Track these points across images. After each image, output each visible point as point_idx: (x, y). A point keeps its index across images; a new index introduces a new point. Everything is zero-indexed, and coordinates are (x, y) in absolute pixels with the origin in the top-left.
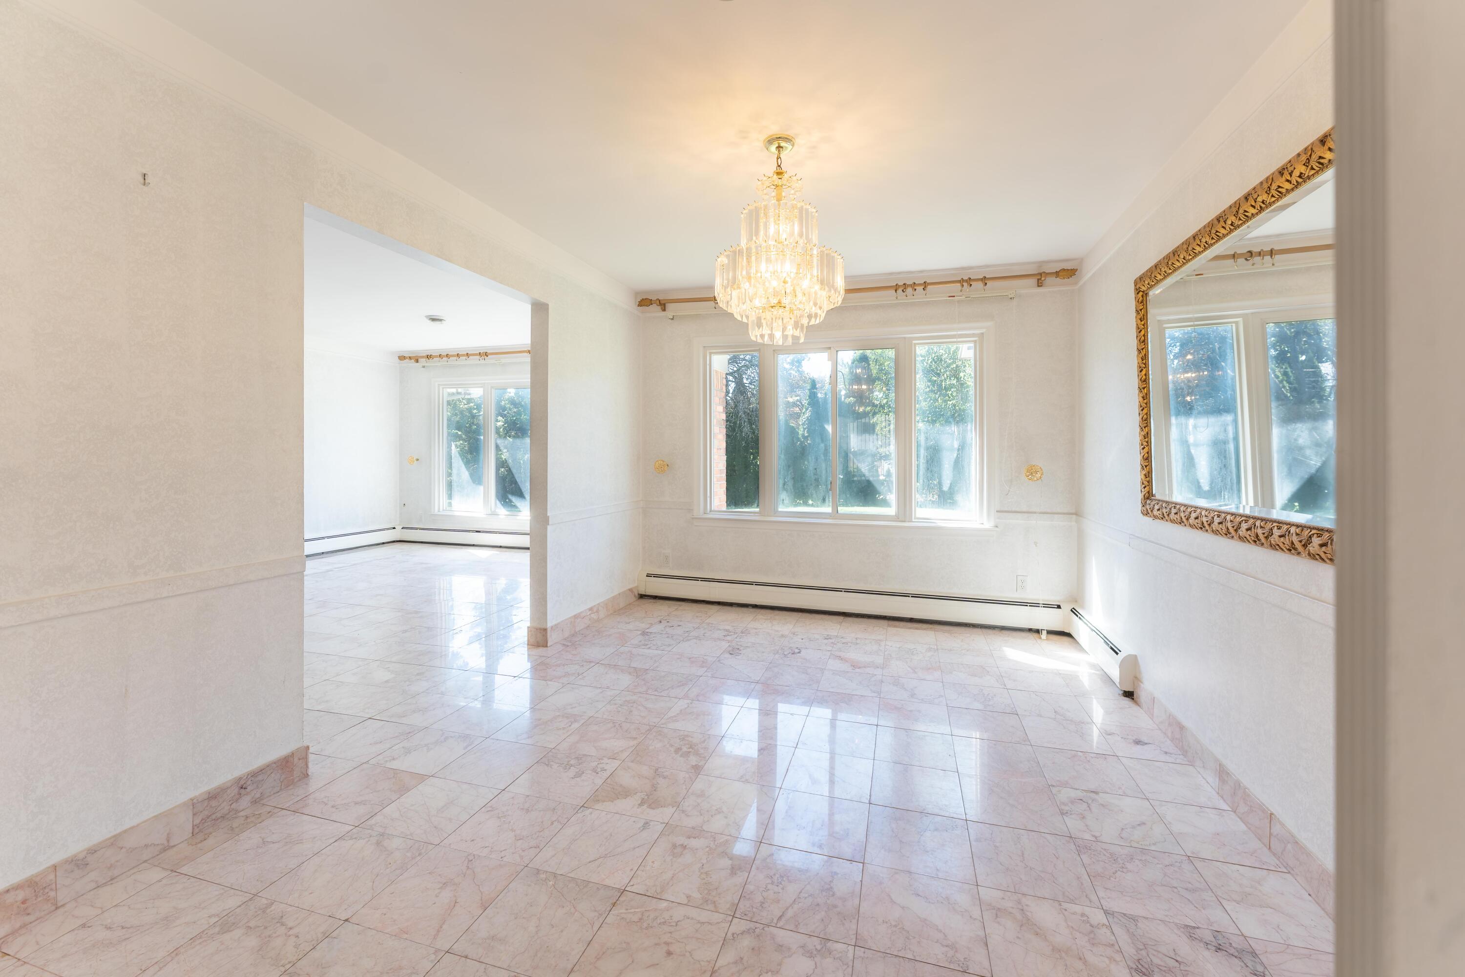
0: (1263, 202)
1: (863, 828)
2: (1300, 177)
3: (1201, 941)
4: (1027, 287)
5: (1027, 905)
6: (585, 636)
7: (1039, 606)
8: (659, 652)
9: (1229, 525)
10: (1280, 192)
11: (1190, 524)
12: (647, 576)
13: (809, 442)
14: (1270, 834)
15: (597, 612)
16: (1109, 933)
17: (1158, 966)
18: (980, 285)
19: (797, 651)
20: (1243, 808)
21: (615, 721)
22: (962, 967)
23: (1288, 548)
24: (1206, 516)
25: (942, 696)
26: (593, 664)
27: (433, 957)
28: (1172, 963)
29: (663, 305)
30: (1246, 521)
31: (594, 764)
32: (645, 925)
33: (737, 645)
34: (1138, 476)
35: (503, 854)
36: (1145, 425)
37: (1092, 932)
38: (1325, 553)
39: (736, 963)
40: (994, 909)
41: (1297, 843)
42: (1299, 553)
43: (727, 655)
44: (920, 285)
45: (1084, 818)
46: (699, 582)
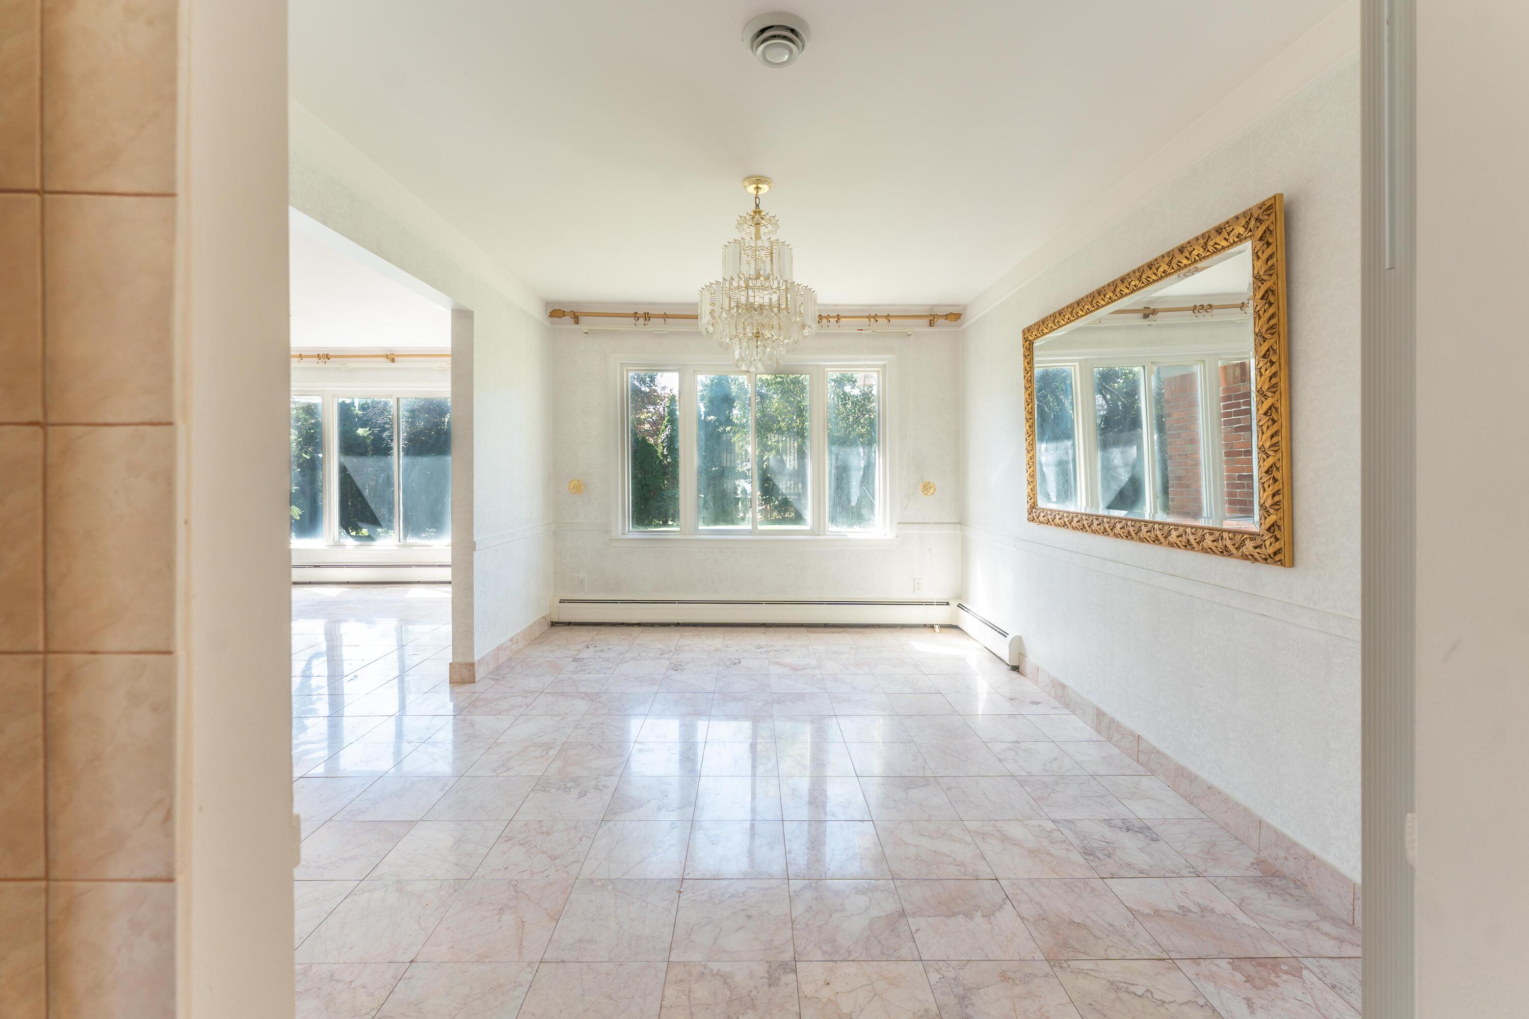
0: (1135, 286)
1: (860, 797)
2: (1163, 272)
3: (1116, 827)
4: (921, 326)
5: (1001, 827)
6: (512, 668)
7: (933, 605)
8: (603, 676)
9: (1106, 525)
10: (1148, 281)
11: (1072, 527)
12: (560, 602)
13: (668, 460)
14: (1138, 751)
15: (516, 643)
16: (1059, 833)
17: (1097, 848)
18: (885, 321)
19: (736, 661)
20: (1116, 737)
21: (592, 743)
22: (974, 877)
23: (1153, 540)
24: (1086, 520)
25: (878, 686)
26: (538, 694)
27: (529, 969)
28: (1104, 844)
29: (576, 318)
30: (1120, 522)
31: (594, 783)
32: (717, 901)
33: (677, 661)
34: (1025, 490)
35: (546, 873)
36: (1031, 449)
37: (1049, 836)
38: (1181, 541)
39: (807, 911)
40: (980, 834)
41: (1158, 752)
42: (1161, 543)
43: (673, 672)
44: (833, 317)
45: (1016, 761)
46: (619, 604)
